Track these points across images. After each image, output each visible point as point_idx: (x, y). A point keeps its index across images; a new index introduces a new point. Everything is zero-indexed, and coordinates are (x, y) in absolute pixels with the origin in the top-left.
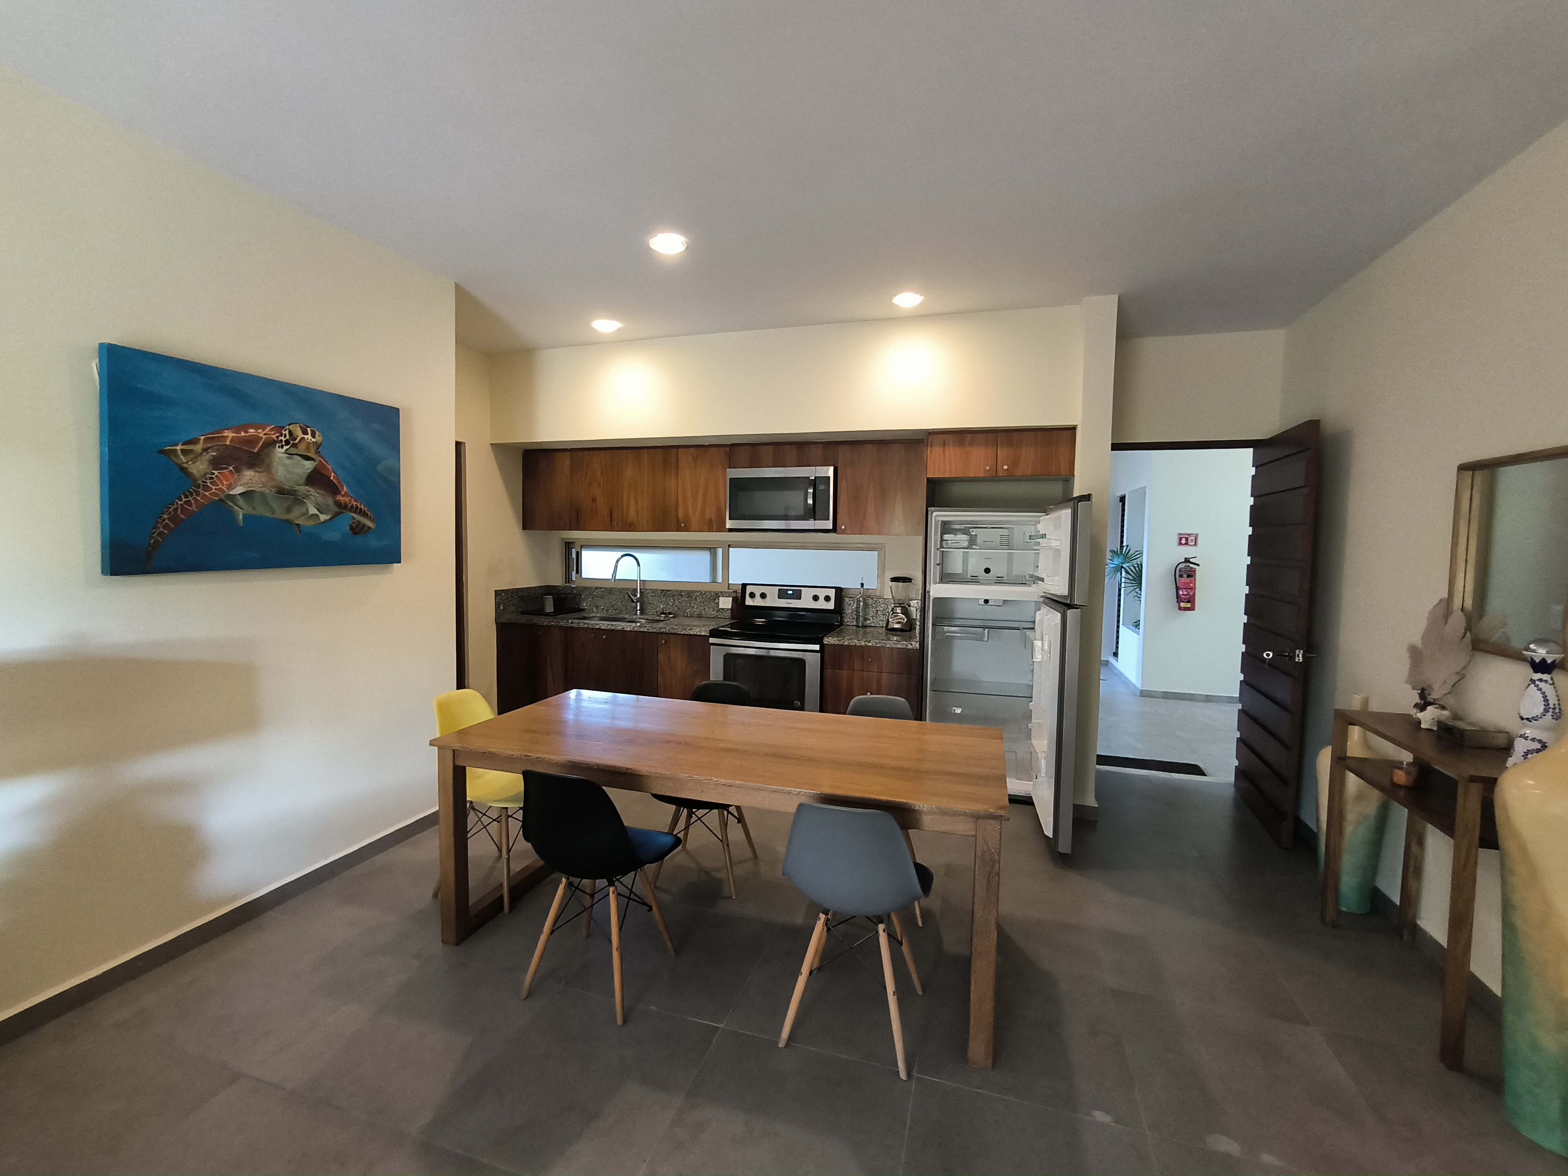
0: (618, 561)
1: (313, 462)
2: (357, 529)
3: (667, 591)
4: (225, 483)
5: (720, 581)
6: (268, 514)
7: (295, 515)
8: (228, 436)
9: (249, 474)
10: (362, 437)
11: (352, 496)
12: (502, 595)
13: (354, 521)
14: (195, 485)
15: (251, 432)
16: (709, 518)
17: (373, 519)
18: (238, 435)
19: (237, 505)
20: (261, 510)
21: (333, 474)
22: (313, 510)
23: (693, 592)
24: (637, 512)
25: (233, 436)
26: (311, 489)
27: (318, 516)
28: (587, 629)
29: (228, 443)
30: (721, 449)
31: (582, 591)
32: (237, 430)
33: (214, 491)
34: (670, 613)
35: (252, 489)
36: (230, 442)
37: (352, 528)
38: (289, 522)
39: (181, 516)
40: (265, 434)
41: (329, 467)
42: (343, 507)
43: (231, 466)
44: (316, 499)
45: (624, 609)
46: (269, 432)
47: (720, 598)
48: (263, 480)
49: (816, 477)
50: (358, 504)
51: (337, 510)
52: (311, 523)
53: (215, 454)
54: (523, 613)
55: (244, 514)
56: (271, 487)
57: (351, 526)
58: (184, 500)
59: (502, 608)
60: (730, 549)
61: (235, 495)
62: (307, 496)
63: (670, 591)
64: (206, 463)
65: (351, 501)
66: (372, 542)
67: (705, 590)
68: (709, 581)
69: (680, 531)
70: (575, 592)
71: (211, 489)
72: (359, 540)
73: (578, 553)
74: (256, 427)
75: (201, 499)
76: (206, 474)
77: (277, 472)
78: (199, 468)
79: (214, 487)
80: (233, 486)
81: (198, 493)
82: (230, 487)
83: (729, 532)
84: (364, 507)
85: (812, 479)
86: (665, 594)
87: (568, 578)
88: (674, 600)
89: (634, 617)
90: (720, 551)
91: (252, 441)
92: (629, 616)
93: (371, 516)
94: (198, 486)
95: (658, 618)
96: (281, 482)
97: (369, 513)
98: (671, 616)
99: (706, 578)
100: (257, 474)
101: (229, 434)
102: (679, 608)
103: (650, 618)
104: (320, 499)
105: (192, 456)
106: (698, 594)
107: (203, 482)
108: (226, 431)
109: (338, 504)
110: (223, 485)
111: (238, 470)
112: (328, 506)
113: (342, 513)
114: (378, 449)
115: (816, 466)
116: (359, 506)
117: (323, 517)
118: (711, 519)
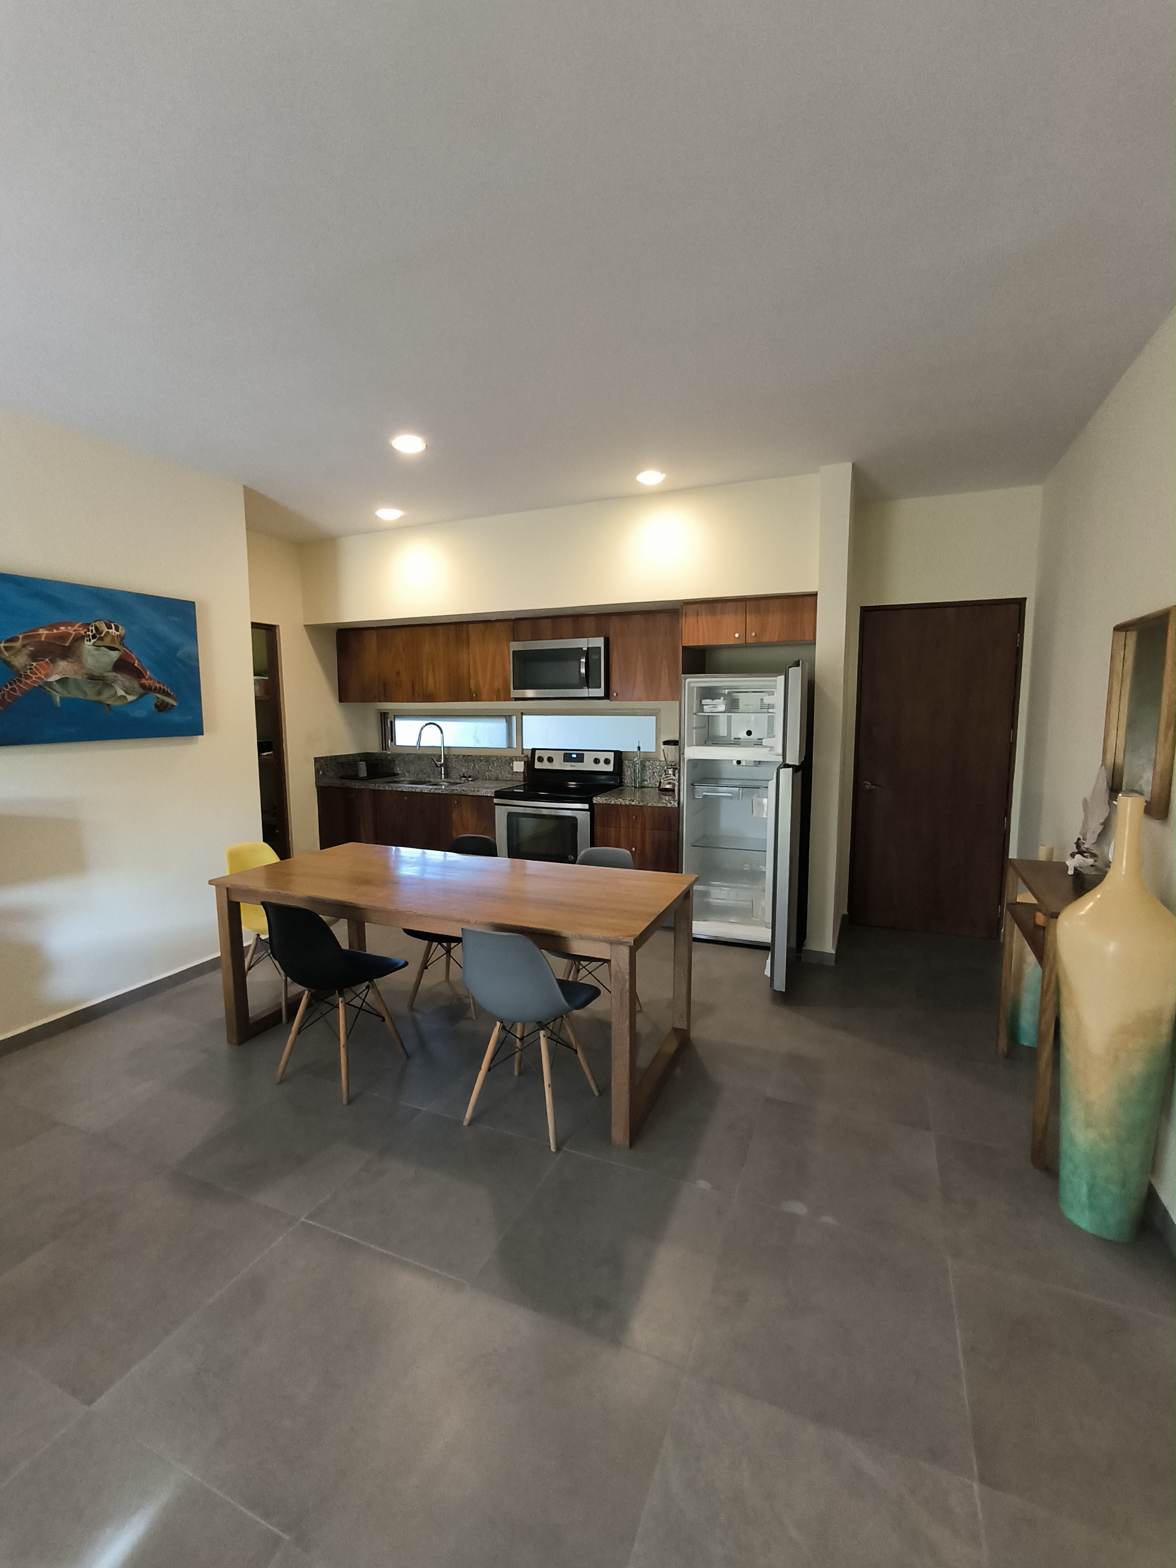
0: (422, 728)
1: (117, 652)
2: (162, 707)
3: (468, 756)
4: (42, 672)
5: (515, 746)
6: (82, 697)
7: (106, 697)
8: (43, 634)
9: (62, 664)
10: (162, 628)
11: (156, 679)
12: (321, 762)
13: (159, 700)
14: (18, 675)
15: (62, 630)
16: (497, 688)
17: (176, 697)
18: (51, 632)
19: (55, 691)
20: (76, 694)
21: (136, 661)
22: (121, 692)
23: (490, 757)
24: (435, 683)
25: (47, 633)
26: (118, 675)
27: (125, 697)
28: (391, 792)
29: (43, 639)
30: (506, 623)
31: (396, 758)
32: (50, 627)
33: (34, 679)
34: (470, 777)
35: (67, 676)
36: (45, 638)
37: (156, 706)
38: (100, 703)
39: (8, 700)
40: (74, 631)
41: (134, 656)
42: (147, 689)
43: (46, 658)
44: (123, 683)
45: (432, 773)
46: (78, 629)
47: (514, 762)
48: (75, 668)
49: (588, 648)
50: (162, 686)
51: (142, 691)
52: (118, 703)
53: (32, 649)
54: (341, 778)
55: (60, 697)
56: (83, 674)
57: (156, 705)
58: (10, 687)
59: (321, 773)
60: (524, 717)
61: (52, 682)
62: (115, 681)
63: (471, 756)
64: (26, 657)
65: (155, 683)
66: (175, 717)
67: (501, 755)
68: (506, 747)
69: (473, 701)
70: (389, 758)
71: (32, 678)
72: (165, 716)
73: (391, 722)
74: (65, 624)
75: (24, 686)
76: (26, 665)
77: (86, 660)
78: (20, 661)
79: (33, 676)
80: (50, 675)
81: (20, 682)
82: (47, 676)
83: (515, 700)
84: (167, 688)
85: (584, 650)
86: (466, 759)
87: (384, 746)
88: (474, 764)
89: (439, 780)
90: (514, 718)
91: (63, 637)
92: (434, 780)
93: (173, 695)
94: (20, 676)
95: (459, 781)
96: (91, 670)
97: (172, 693)
98: (470, 779)
99: (504, 745)
100: (70, 665)
101: (43, 632)
102: (478, 772)
103: (452, 782)
104: (127, 683)
105: (13, 652)
106: (495, 759)
107: (24, 672)
108: (40, 629)
109: (143, 686)
110: (40, 673)
111: (53, 661)
112: (134, 688)
113: (147, 693)
114: (176, 638)
115: (588, 638)
116: (162, 687)
117: (130, 698)
118: (499, 688)
